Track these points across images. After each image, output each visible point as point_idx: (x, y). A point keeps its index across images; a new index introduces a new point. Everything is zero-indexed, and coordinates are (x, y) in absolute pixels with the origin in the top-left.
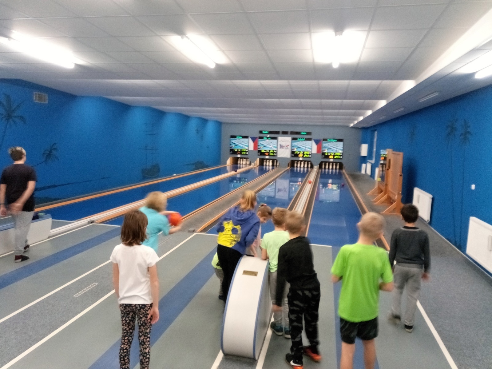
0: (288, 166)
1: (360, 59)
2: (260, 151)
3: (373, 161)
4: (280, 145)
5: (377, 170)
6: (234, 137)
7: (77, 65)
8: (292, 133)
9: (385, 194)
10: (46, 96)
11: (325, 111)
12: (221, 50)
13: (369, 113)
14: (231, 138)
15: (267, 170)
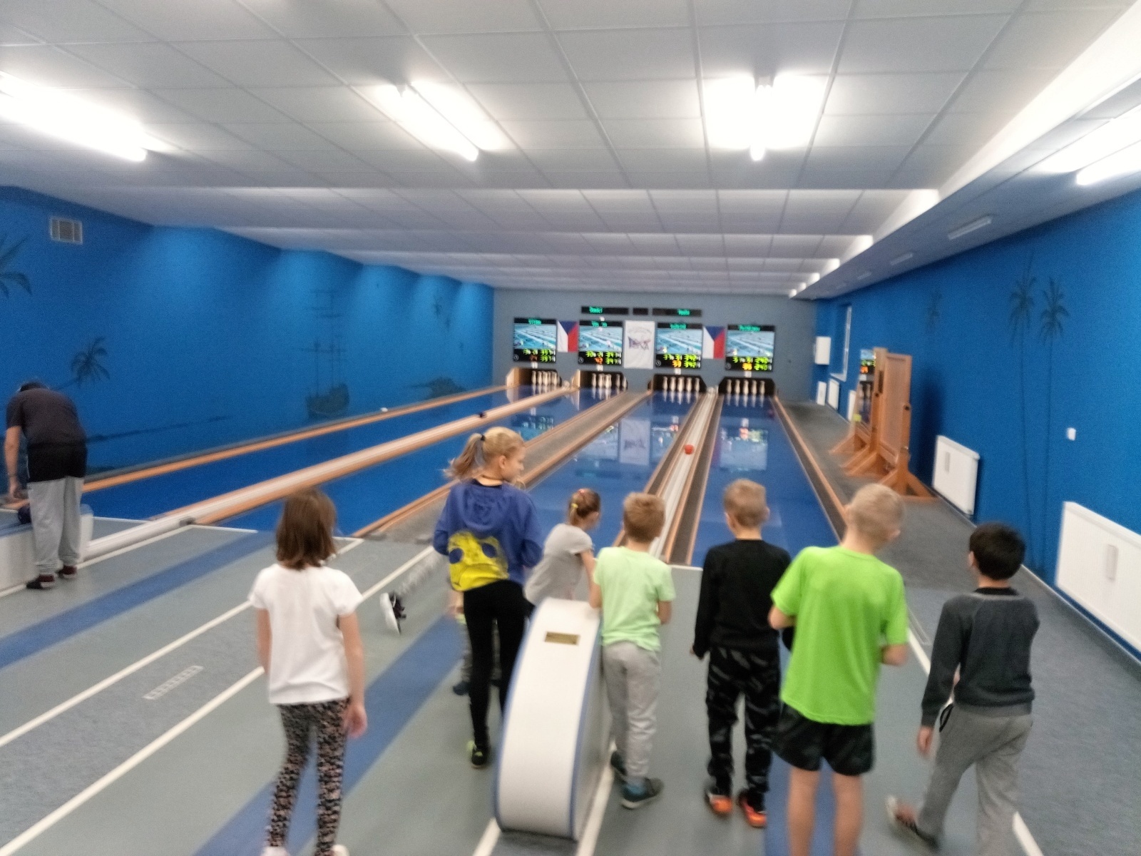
0: (649, 388)
1: (812, 142)
2: (583, 354)
3: (843, 377)
4: (630, 339)
5: (853, 398)
6: (522, 321)
7: (153, 154)
8: (657, 312)
9: (871, 450)
10: (79, 227)
11: (731, 260)
12: (491, 117)
13: (834, 264)
14: (517, 325)
15: (600, 397)
